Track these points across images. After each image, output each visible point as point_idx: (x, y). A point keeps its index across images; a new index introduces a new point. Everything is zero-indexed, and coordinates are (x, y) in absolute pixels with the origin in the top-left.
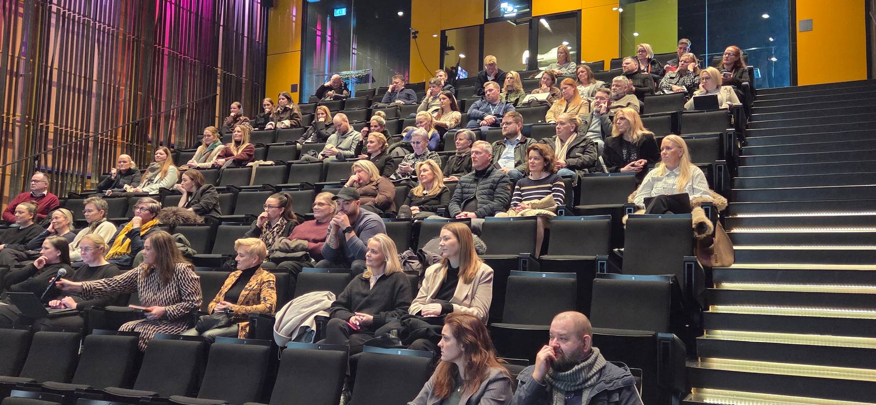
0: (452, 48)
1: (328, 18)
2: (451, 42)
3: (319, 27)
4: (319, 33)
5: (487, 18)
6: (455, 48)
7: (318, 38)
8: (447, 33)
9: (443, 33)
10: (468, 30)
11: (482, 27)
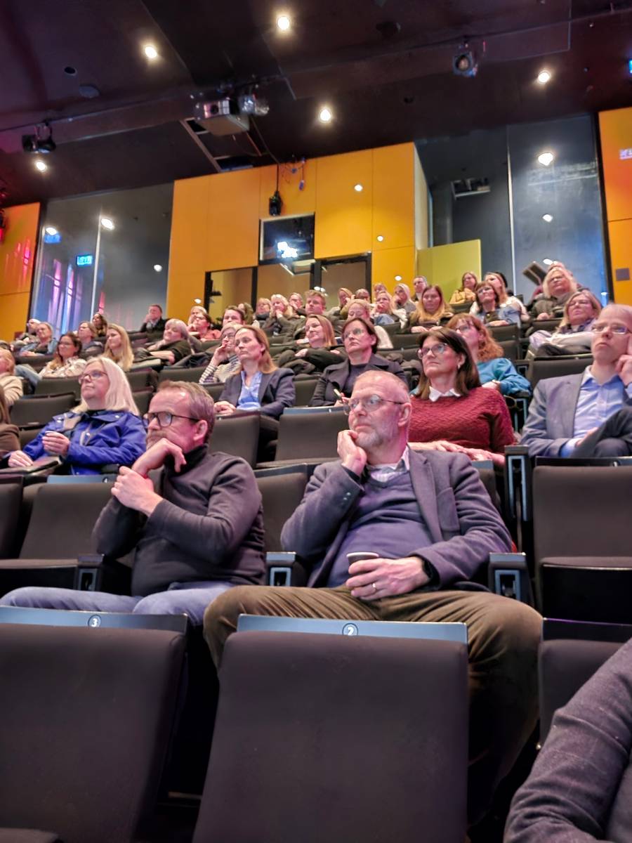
0: (218, 294)
1: (70, 269)
2: (217, 287)
3: (57, 276)
4: (57, 283)
5: (261, 258)
6: (222, 293)
7: (56, 290)
8: (213, 277)
9: (208, 275)
10: (238, 272)
11: (255, 269)
